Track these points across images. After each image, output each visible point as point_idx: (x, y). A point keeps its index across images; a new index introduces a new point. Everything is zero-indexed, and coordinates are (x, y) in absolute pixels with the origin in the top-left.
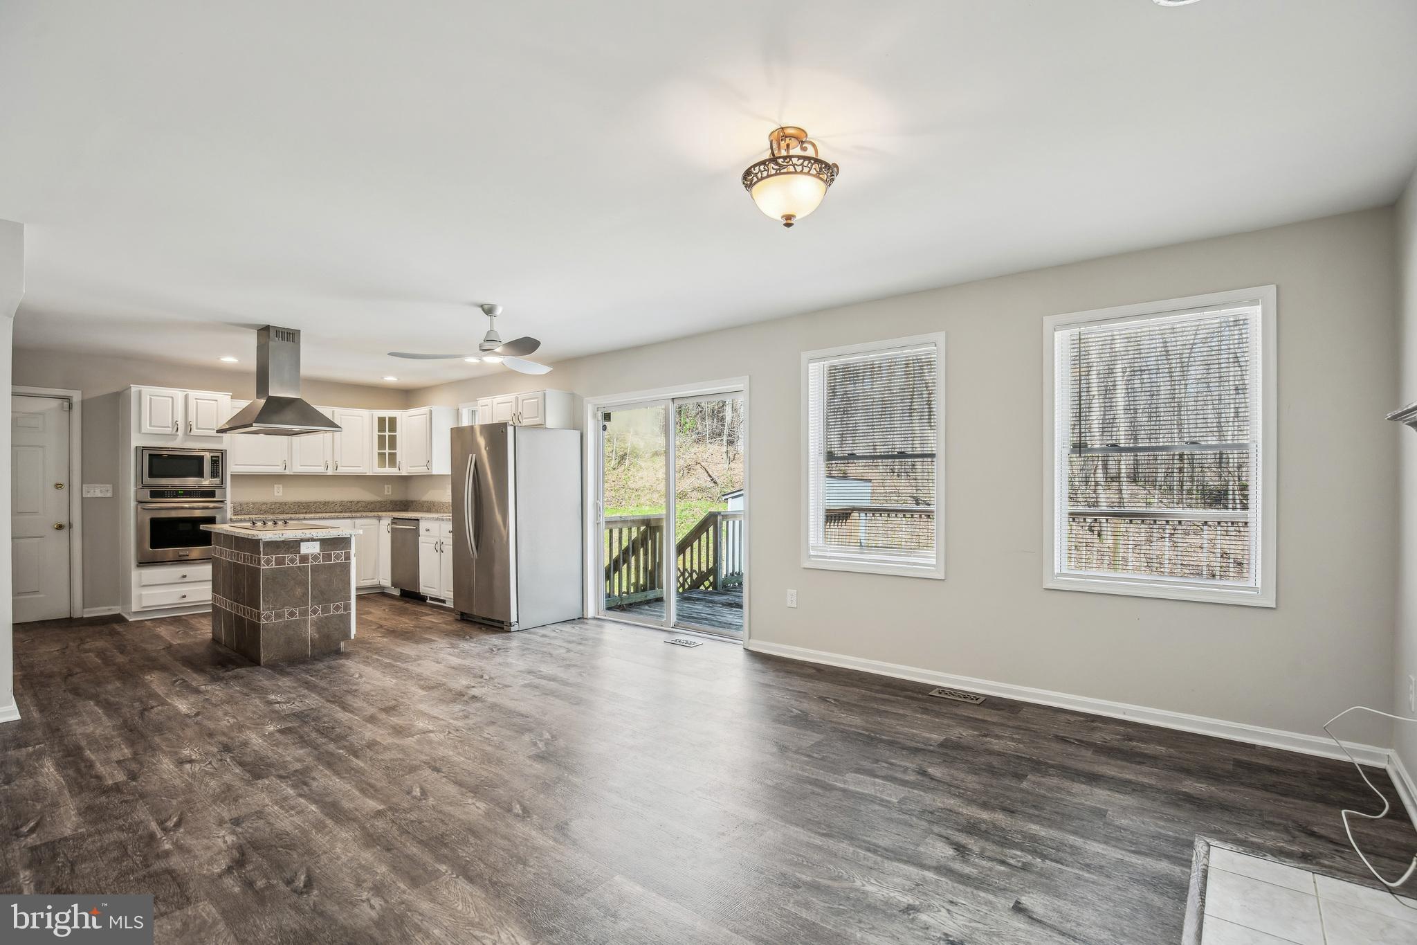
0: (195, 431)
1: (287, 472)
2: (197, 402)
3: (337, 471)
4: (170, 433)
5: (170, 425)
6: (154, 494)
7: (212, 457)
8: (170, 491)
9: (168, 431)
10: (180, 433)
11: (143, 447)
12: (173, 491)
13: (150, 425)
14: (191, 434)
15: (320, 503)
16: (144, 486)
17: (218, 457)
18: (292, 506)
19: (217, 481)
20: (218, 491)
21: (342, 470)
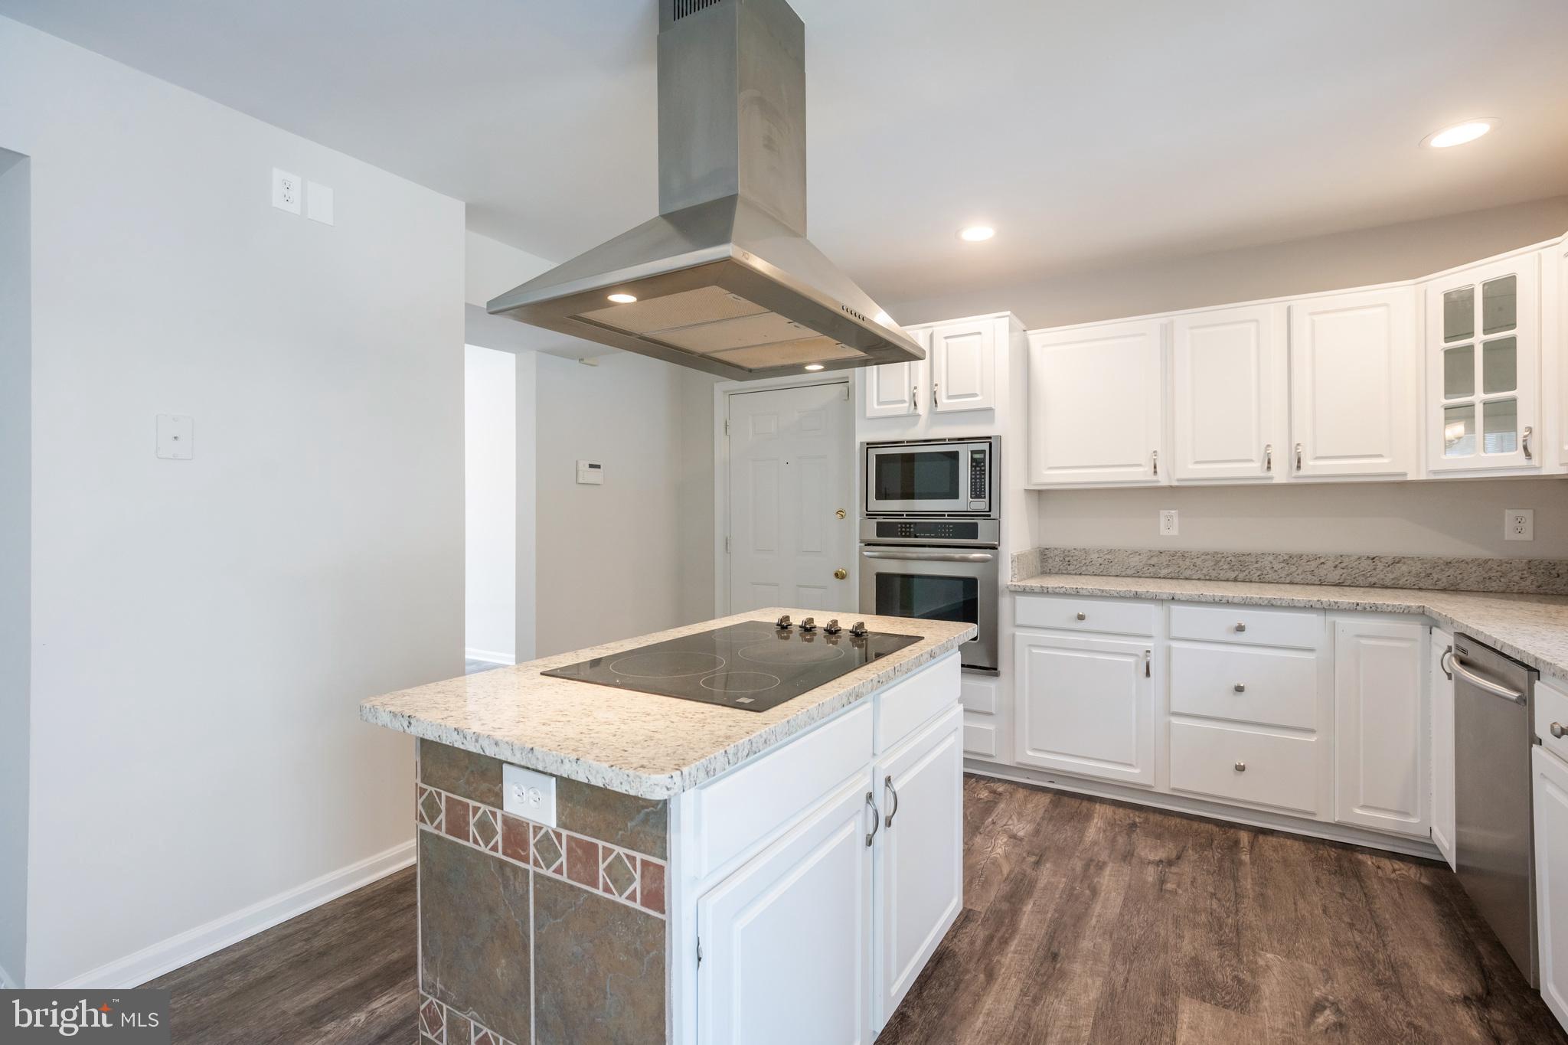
0: (944, 403)
1: (1163, 480)
2: (947, 344)
3: (1301, 473)
4: (904, 412)
5: (907, 398)
6: (882, 530)
7: (973, 452)
8: (906, 523)
9: (904, 408)
10: (923, 408)
11: (868, 444)
12: (910, 524)
13: (879, 403)
14: (940, 408)
15: (1276, 556)
16: (871, 515)
17: (983, 452)
18: (1199, 562)
19: (980, 505)
20: (982, 524)
21: (1315, 468)
